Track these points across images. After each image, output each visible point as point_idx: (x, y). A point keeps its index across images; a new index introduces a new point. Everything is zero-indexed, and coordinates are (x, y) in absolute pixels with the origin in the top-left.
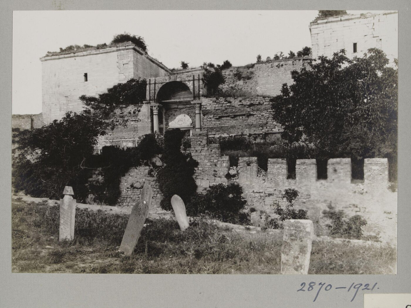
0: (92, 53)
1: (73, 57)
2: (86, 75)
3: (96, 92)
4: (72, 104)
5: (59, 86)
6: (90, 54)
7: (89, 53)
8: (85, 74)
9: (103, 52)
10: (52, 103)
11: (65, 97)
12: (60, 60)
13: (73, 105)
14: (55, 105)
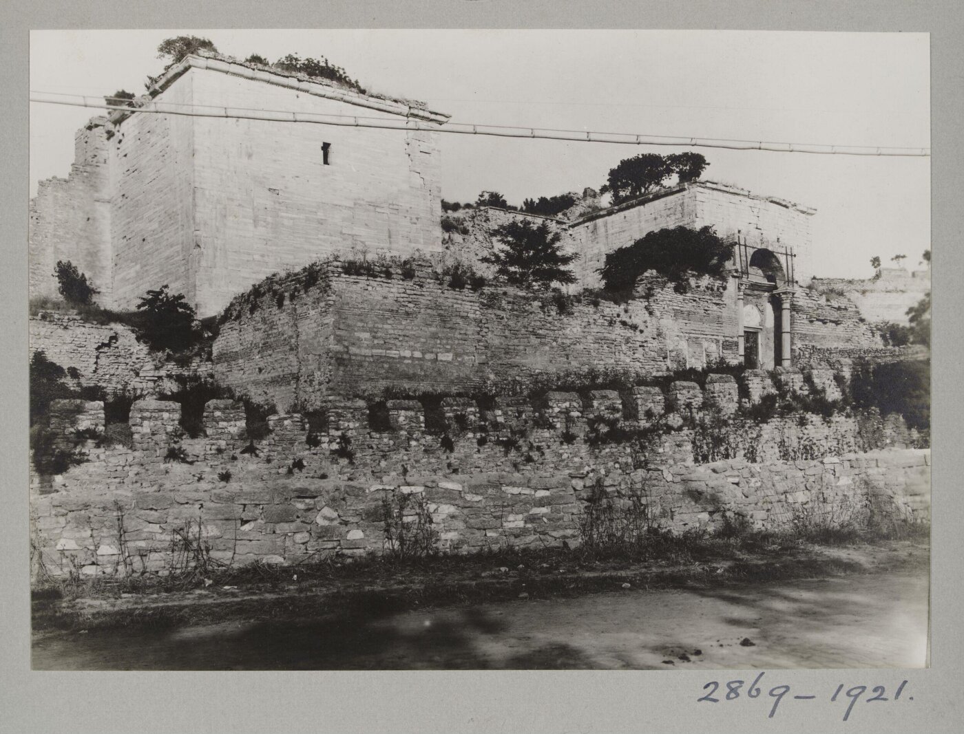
0: (346, 98)
1: (292, 88)
2: (326, 147)
3: (355, 199)
4: (290, 215)
5: (250, 156)
6: (342, 100)
7: (340, 96)
8: (324, 144)
9: (376, 106)
10: (228, 199)
11: (270, 189)
12: (253, 82)
13: (293, 219)
14: (240, 205)
